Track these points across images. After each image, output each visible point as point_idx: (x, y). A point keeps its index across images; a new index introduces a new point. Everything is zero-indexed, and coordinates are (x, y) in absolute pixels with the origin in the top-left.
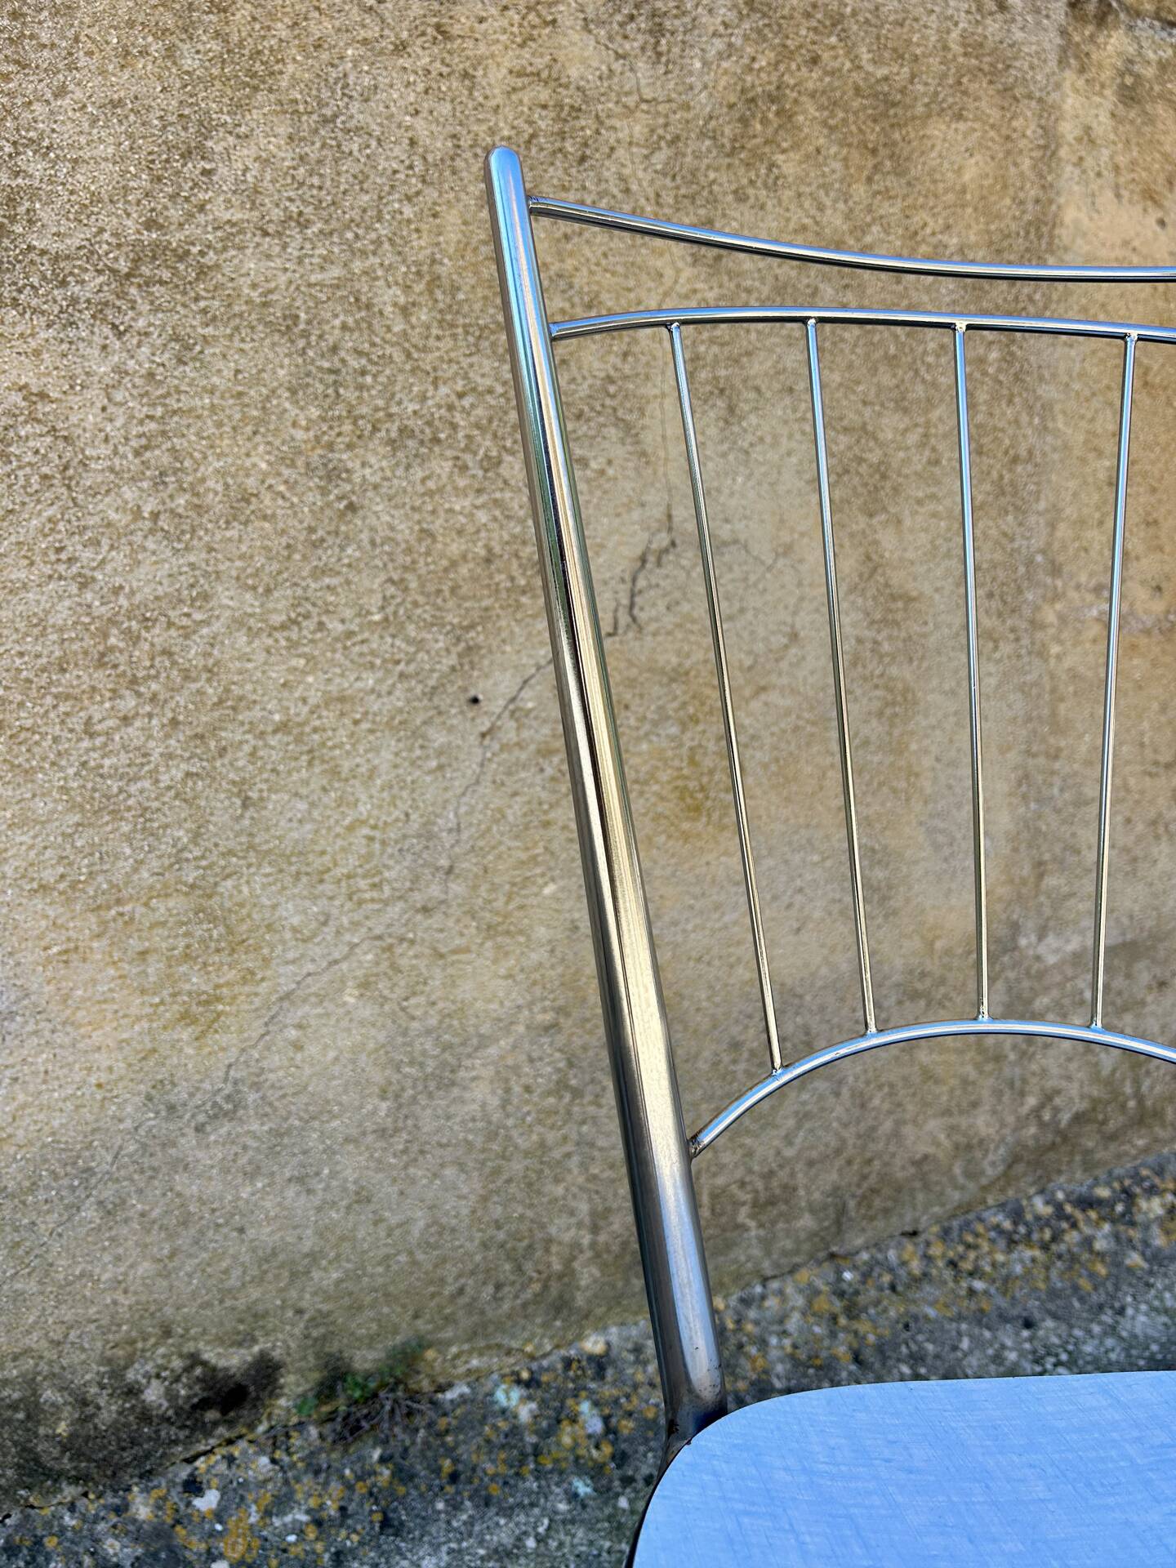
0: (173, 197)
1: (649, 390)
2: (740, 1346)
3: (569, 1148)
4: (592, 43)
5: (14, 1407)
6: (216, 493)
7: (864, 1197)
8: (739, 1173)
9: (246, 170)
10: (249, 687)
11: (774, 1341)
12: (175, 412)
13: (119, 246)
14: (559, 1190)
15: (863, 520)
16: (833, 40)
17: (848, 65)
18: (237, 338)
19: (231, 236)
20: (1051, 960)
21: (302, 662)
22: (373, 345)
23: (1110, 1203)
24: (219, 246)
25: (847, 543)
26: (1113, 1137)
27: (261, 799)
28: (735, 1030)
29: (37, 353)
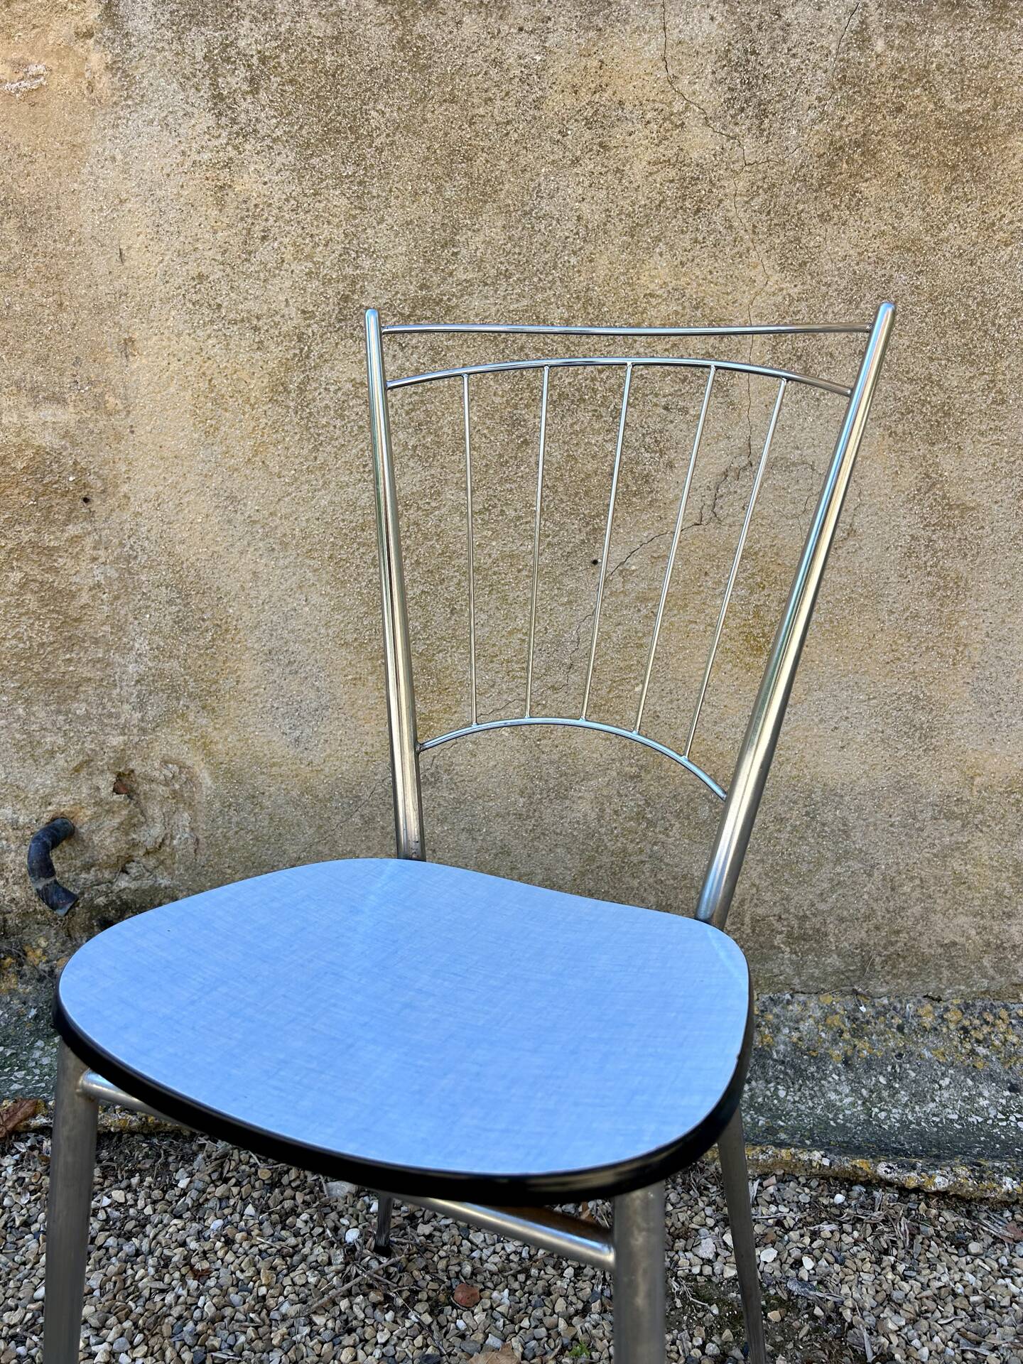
0: (435, 271)
3: (643, 858)
4: (711, 132)
6: (448, 435)
7: (889, 957)
8: (776, 910)
9: (477, 249)
12: (429, 390)
13: (405, 300)
15: (924, 448)
16: (918, 91)
17: (932, 106)
18: (465, 346)
19: (466, 288)
21: (490, 533)
22: (546, 344)
24: (459, 294)
25: (907, 465)
27: (461, 610)
28: (781, 809)
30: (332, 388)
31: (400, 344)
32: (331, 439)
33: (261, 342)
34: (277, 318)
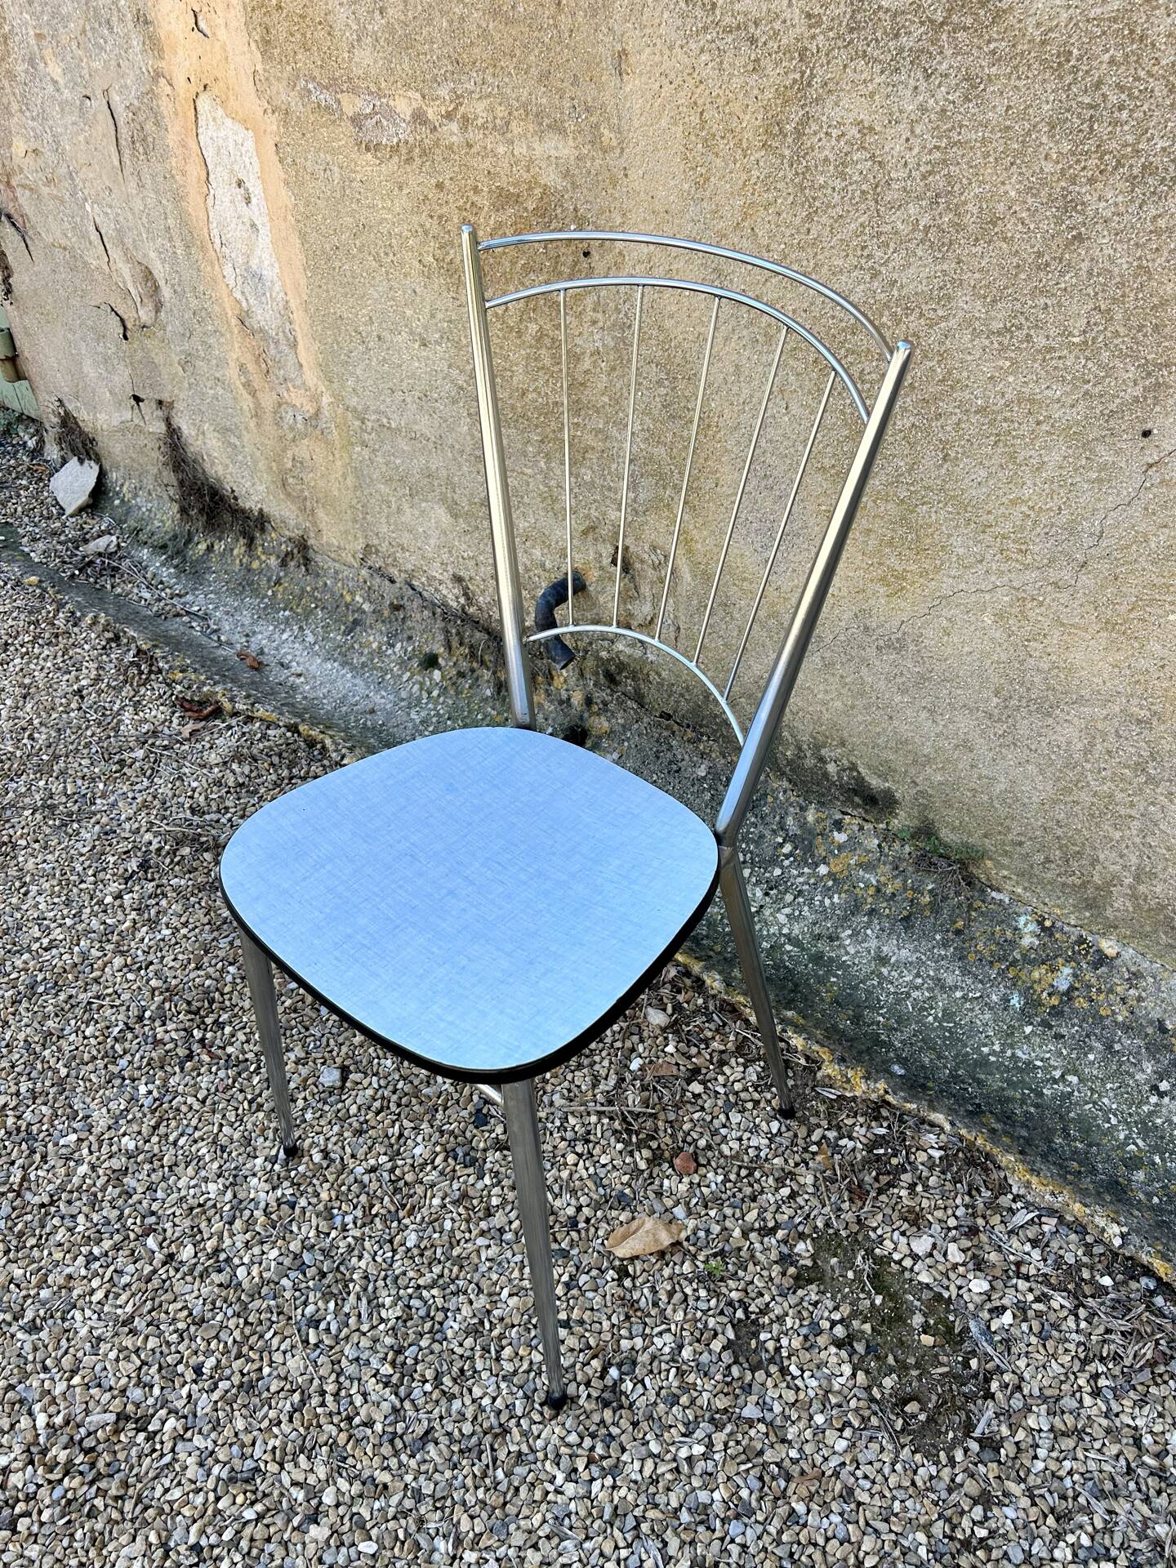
3: (1133, 813)
6: (972, 215)
10: (965, 374)
12: (955, 144)
14: (1117, 835)
18: (1014, 76)
21: (1008, 364)
27: (957, 458)
29: (872, 95)
30: (835, 133)
31: (926, 70)
32: (828, 207)
33: (757, 60)
34: (777, 25)
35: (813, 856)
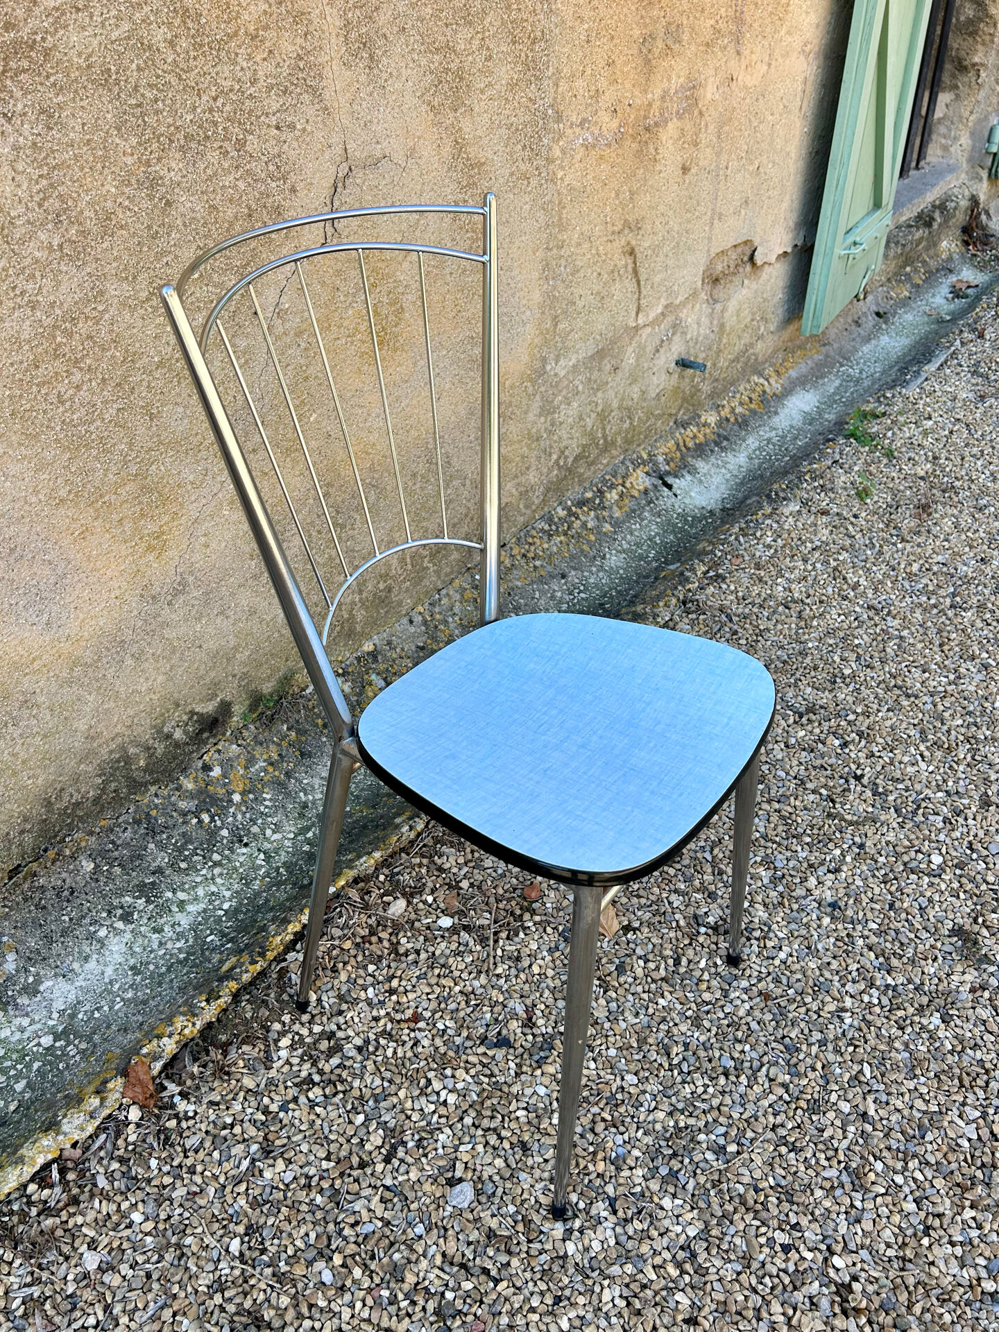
1: (323, 59)
2: (436, 627)
5: (118, 761)
6: (91, 219)
11: (450, 620)
12: (54, 168)
15: (452, 116)
18: (77, 99)
19: (57, 19)
20: (562, 373)
23: (592, 500)
26: (593, 463)
27: (159, 412)
35: (221, 800)
